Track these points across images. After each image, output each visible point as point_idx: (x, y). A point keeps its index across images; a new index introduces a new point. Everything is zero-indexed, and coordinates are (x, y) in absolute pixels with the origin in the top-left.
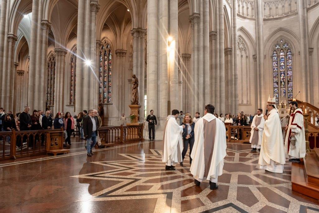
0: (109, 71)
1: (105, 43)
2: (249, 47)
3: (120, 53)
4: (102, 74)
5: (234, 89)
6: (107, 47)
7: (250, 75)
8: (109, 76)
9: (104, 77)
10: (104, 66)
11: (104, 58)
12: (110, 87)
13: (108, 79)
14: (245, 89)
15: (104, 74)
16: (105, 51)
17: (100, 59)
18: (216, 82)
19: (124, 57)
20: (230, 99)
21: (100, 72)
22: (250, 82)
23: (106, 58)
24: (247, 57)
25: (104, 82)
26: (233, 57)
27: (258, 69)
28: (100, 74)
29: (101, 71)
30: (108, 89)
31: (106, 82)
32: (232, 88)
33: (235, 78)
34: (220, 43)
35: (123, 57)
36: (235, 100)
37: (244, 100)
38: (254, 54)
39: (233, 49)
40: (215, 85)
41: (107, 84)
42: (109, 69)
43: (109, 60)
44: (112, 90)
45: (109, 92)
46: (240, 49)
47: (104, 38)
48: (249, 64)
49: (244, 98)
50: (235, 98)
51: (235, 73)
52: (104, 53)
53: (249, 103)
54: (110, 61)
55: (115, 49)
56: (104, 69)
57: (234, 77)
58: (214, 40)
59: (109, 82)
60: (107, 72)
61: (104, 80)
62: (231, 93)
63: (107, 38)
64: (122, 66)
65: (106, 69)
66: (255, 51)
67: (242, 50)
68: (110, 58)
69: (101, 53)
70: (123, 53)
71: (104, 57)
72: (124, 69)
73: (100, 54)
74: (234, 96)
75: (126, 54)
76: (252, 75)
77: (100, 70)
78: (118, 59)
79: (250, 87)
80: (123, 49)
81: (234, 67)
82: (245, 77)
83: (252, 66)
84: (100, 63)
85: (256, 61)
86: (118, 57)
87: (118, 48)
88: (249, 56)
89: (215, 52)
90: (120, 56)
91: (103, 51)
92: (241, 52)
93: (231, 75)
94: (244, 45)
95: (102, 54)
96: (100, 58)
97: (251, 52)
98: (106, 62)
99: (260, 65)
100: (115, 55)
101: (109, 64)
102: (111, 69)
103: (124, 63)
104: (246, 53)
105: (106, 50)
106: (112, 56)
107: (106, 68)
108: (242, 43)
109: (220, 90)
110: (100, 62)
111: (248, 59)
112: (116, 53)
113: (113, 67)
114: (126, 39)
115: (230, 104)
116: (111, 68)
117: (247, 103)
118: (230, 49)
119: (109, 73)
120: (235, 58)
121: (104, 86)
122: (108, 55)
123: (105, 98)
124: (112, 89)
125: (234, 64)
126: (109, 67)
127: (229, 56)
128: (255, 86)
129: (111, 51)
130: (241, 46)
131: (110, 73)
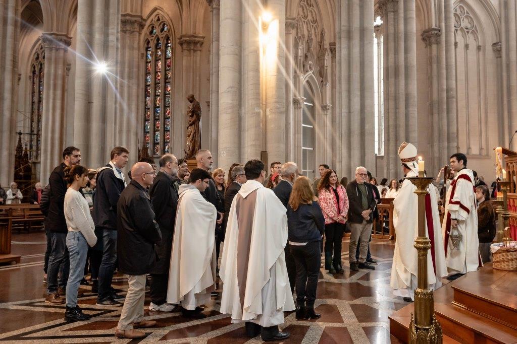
0: (166, 83)
1: (159, 20)
2: (485, 26)
3: (189, 43)
4: (150, 90)
5: (445, 121)
6: (162, 30)
7: (485, 90)
8: (165, 94)
9: (156, 96)
10: (156, 72)
11: (156, 55)
12: (169, 118)
13: (165, 100)
14: (474, 121)
15: (155, 90)
16: (158, 40)
17: (147, 56)
18: (396, 108)
19: (199, 52)
20: (436, 144)
21: (147, 86)
22: (486, 104)
23: (159, 53)
24: (479, 48)
25: (155, 107)
26: (444, 49)
27: (504, 74)
28: (146, 91)
29: (149, 83)
30: (164, 124)
31: (159, 107)
32: (440, 119)
33: (448, 98)
34: (406, 20)
35: (195, 51)
36: (448, 147)
37: (472, 147)
38: (495, 42)
39: (444, 31)
40: (396, 113)
41: (163, 112)
42: (166, 78)
43: (166, 59)
44: (173, 126)
45: (166, 131)
46: (462, 29)
47: (155, 9)
48: (485, 63)
49: (472, 142)
50: (449, 142)
51: (447, 85)
52: (155, 42)
53: (484, 153)
54: (168, 61)
55: (178, 36)
56: (156, 78)
57: (445, 94)
58: (393, 13)
59: (165, 107)
60: (162, 84)
61: (155, 104)
62: (440, 131)
63: (161, 9)
64: (193, 73)
65: (159, 80)
66: (499, 34)
67: (468, 32)
68: (169, 54)
69: (149, 42)
70: (195, 43)
71: (156, 52)
72: (198, 78)
73: (146, 46)
74: (446, 137)
75: (203, 45)
76: (492, 88)
77: (146, 80)
78: (185, 58)
79: (486, 118)
80: (195, 33)
81: (444, 71)
82: (473, 94)
83: (491, 70)
84: (146, 66)
85: (501, 57)
86: (185, 52)
87: (184, 33)
88: (484, 47)
89: (395, 39)
90: (189, 50)
91: (154, 37)
92: (464, 36)
93: (440, 91)
94: (471, 21)
95: (152, 45)
96: (147, 54)
97: (489, 38)
98: (160, 64)
99: (508, 66)
100: (178, 47)
101: (166, 67)
102: (170, 78)
103: (198, 65)
104: (476, 39)
105: (160, 37)
106: (172, 51)
107: (160, 76)
108: (467, 17)
109: (407, 126)
110: (147, 62)
111: (481, 53)
112: (181, 44)
113: (174, 74)
114: (203, 11)
115: (436, 155)
116: (170, 76)
117: (480, 154)
118: (436, 32)
119: (165, 88)
120: (447, 51)
121: (155, 116)
122: (164, 48)
123: (158, 144)
124: (173, 122)
125: (445, 66)
126: (166, 74)
127: (434, 47)
128: (498, 113)
129: (171, 38)
130: (465, 23)
131: (169, 88)
